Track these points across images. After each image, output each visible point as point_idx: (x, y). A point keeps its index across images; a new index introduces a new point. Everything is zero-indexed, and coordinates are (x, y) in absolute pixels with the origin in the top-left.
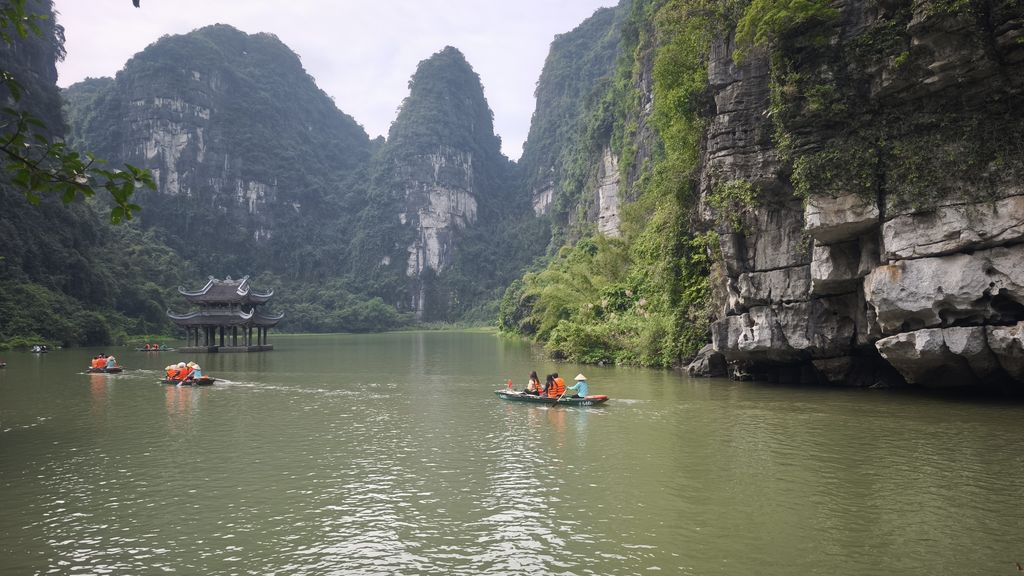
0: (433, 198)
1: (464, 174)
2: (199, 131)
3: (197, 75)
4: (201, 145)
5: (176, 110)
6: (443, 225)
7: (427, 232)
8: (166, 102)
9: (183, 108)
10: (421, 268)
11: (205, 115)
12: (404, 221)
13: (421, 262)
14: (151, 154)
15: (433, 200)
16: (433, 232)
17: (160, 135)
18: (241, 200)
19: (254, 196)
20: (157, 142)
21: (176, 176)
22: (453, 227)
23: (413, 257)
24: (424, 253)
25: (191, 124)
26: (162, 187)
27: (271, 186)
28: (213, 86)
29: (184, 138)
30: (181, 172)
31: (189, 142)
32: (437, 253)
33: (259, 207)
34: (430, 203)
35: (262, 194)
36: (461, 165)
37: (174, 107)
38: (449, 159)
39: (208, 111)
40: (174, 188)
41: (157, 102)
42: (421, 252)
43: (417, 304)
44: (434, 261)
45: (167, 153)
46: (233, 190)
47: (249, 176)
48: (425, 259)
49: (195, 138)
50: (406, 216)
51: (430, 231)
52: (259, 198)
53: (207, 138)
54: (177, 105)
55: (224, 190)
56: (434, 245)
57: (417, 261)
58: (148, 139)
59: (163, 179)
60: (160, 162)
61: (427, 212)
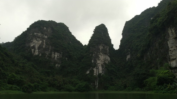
0: (100, 56)
1: (107, 51)
2: (44, 41)
3: (45, 28)
4: (44, 44)
5: (39, 36)
6: (103, 63)
7: (99, 65)
8: (37, 33)
9: (41, 35)
10: (97, 74)
11: (46, 37)
12: (93, 62)
13: (97, 72)
14: (32, 45)
15: (100, 57)
16: (100, 64)
17: (35, 41)
18: (53, 57)
19: (56, 56)
20: (34, 42)
21: (37, 51)
22: (105, 63)
23: (95, 71)
24: (98, 70)
25: (43, 39)
26: (34, 53)
27: (61, 54)
28: (49, 31)
29: (40, 42)
30: (39, 50)
31: (42, 43)
32: (101, 70)
33: (58, 59)
34: (99, 57)
35: (58, 55)
36: (106, 49)
37: (39, 35)
38: (104, 47)
39: (47, 36)
40: (37, 53)
41: (35, 34)
42: (97, 69)
43: (97, 84)
44: (101, 72)
45: (36, 45)
46: (51, 54)
47: (55, 51)
48: (98, 71)
49: (43, 42)
50: (94, 61)
51: (99, 64)
52: (58, 56)
53: (46, 42)
54: (40, 34)
55: (49, 54)
56: (100, 68)
57: (96, 72)
58: (32, 42)
59: (34, 51)
60: (34, 47)
61: (99, 60)
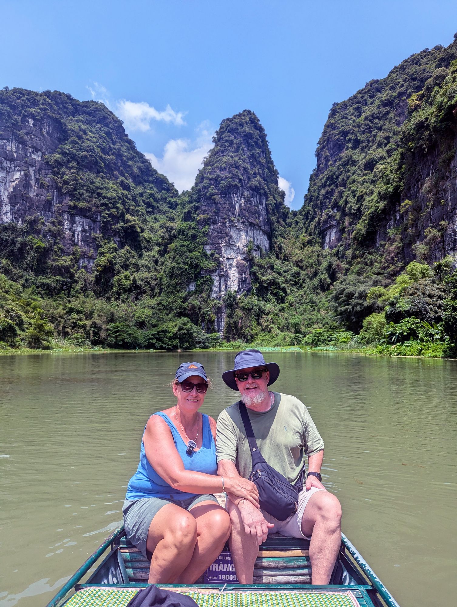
1: (259, 214)
2: (31, 171)
3: (31, 122)
4: (33, 183)
5: (11, 151)
7: (228, 263)
9: (17, 148)
10: (223, 293)
12: (209, 252)
13: (223, 288)
15: (234, 235)
18: (68, 232)
19: (79, 229)
21: (8, 208)
23: (216, 284)
24: (226, 281)
25: (24, 164)
27: (95, 221)
28: (45, 132)
29: (17, 175)
30: (13, 205)
31: (22, 179)
32: (236, 281)
33: (84, 239)
34: (231, 237)
35: (87, 227)
36: (257, 206)
37: (8, 148)
38: (248, 201)
39: (40, 153)
40: (6, 218)
42: (223, 280)
43: (219, 325)
44: (234, 287)
46: (60, 223)
47: (75, 211)
48: (226, 286)
49: (27, 175)
50: (210, 248)
51: (231, 262)
52: (84, 231)
53: (38, 177)
54: (12, 146)
56: (234, 274)
57: (220, 287)
61: (230, 245)
